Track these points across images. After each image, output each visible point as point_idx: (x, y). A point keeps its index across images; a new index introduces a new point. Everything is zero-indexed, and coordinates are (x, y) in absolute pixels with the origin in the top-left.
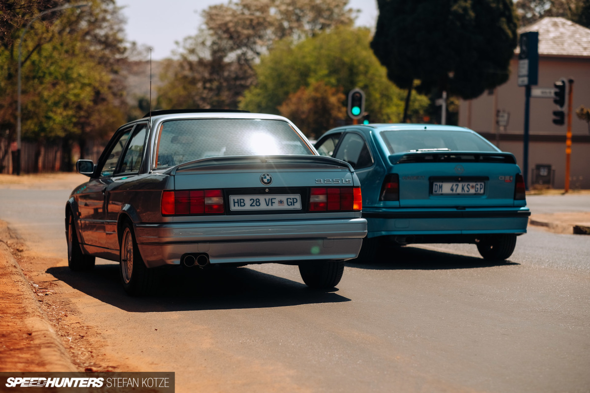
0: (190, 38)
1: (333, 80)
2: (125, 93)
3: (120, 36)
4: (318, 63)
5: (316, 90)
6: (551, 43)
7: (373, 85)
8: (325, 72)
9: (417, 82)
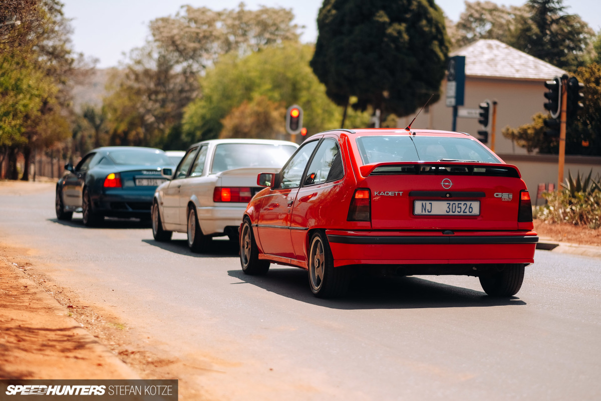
0: (137, 49)
1: (276, 95)
2: (71, 103)
3: (67, 47)
4: (261, 78)
5: (259, 104)
6: (485, 64)
7: (315, 101)
8: (268, 86)
9: (353, 100)
